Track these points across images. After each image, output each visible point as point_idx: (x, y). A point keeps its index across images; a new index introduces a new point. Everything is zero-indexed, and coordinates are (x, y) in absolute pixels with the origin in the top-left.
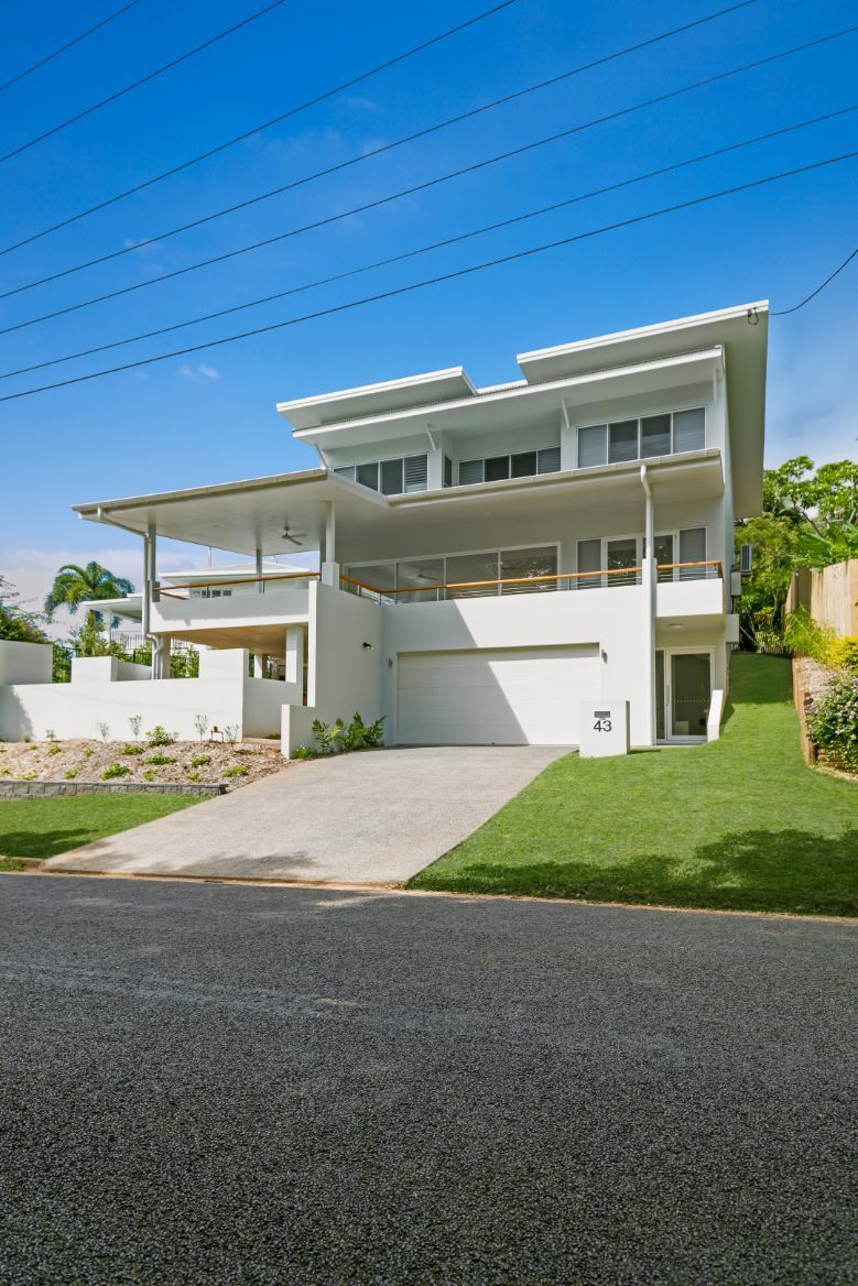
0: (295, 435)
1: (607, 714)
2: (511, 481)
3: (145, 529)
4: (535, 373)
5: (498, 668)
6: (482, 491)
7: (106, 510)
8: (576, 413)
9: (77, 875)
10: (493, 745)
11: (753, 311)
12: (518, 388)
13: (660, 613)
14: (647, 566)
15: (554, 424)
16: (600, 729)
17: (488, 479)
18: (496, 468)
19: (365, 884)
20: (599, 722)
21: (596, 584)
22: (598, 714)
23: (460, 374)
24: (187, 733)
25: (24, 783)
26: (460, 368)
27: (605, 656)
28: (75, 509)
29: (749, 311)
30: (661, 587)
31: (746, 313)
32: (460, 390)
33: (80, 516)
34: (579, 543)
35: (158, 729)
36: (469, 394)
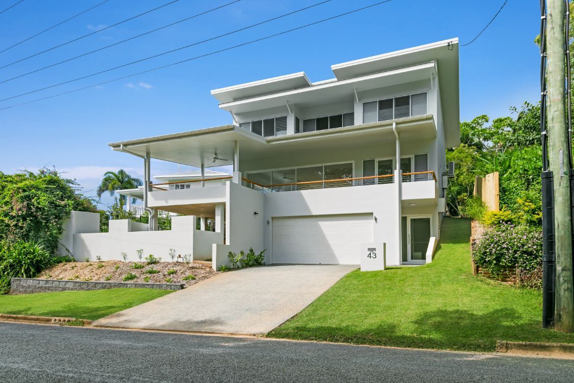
0: (220, 106)
1: (374, 249)
2: (329, 130)
3: (145, 155)
4: (341, 74)
5: (324, 225)
6: (315, 136)
7: (125, 145)
8: (362, 94)
9: (109, 329)
10: (320, 264)
11: (451, 43)
12: (332, 82)
13: (404, 198)
14: (397, 173)
15: (350, 100)
16: (370, 257)
17: (318, 129)
18: (322, 124)
19: (247, 335)
20: (370, 254)
21: (373, 183)
22: (369, 249)
23: (303, 75)
24: (166, 258)
25: (86, 283)
26: (303, 72)
27: (376, 219)
28: (109, 146)
29: (449, 43)
30: (404, 184)
31: (447, 44)
32: (303, 83)
33: (112, 148)
34: (364, 161)
35: (151, 256)
36: (307, 85)
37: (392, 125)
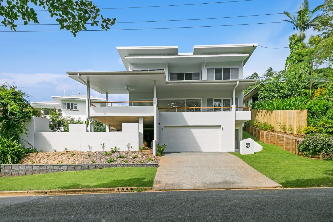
0: (126, 58)
1: (249, 144)
2: (185, 81)
3: (86, 81)
4: (197, 51)
5: (194, 131)
8: (208, 64)
10: (192, 152)
11: (254, 46)
12: (190, 54)
13: (236, 119)
14: (233, 106)
15: (199, 65)
17: (178, 80)
18: (181, 77)
20: (247, 146)
21: (211, 110)
22: (247, 144)
23: (177, 48)
26: (177, 46)
27: (223, 129)
28: (67, 73)
29: (253, 45)
30: (236, 112)
31: (252, 46)
32: (175, 52)
33: (68, 75)
34: (207, 99)
36: (177, 54)
37: (237, 82)
